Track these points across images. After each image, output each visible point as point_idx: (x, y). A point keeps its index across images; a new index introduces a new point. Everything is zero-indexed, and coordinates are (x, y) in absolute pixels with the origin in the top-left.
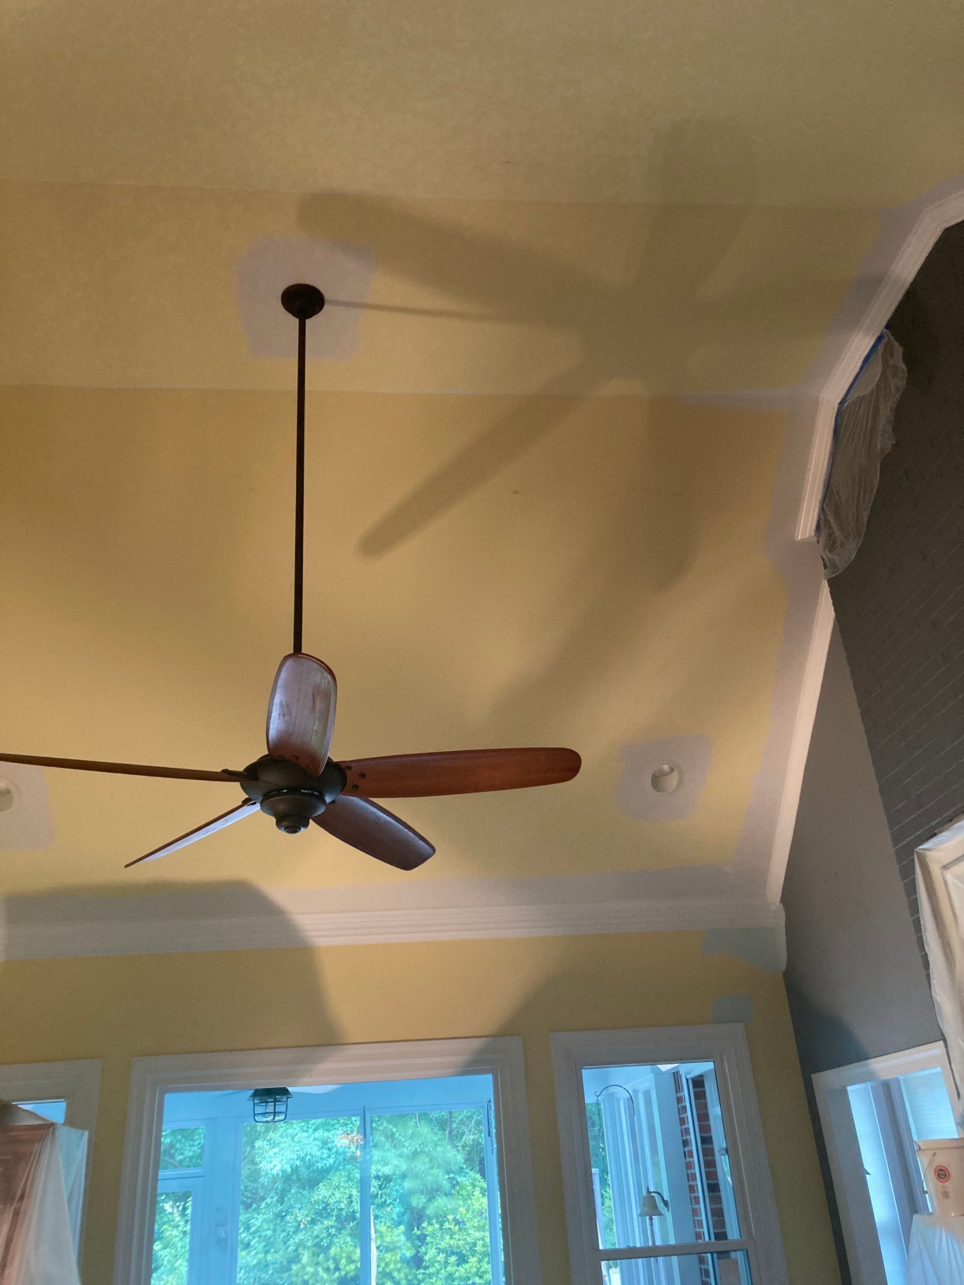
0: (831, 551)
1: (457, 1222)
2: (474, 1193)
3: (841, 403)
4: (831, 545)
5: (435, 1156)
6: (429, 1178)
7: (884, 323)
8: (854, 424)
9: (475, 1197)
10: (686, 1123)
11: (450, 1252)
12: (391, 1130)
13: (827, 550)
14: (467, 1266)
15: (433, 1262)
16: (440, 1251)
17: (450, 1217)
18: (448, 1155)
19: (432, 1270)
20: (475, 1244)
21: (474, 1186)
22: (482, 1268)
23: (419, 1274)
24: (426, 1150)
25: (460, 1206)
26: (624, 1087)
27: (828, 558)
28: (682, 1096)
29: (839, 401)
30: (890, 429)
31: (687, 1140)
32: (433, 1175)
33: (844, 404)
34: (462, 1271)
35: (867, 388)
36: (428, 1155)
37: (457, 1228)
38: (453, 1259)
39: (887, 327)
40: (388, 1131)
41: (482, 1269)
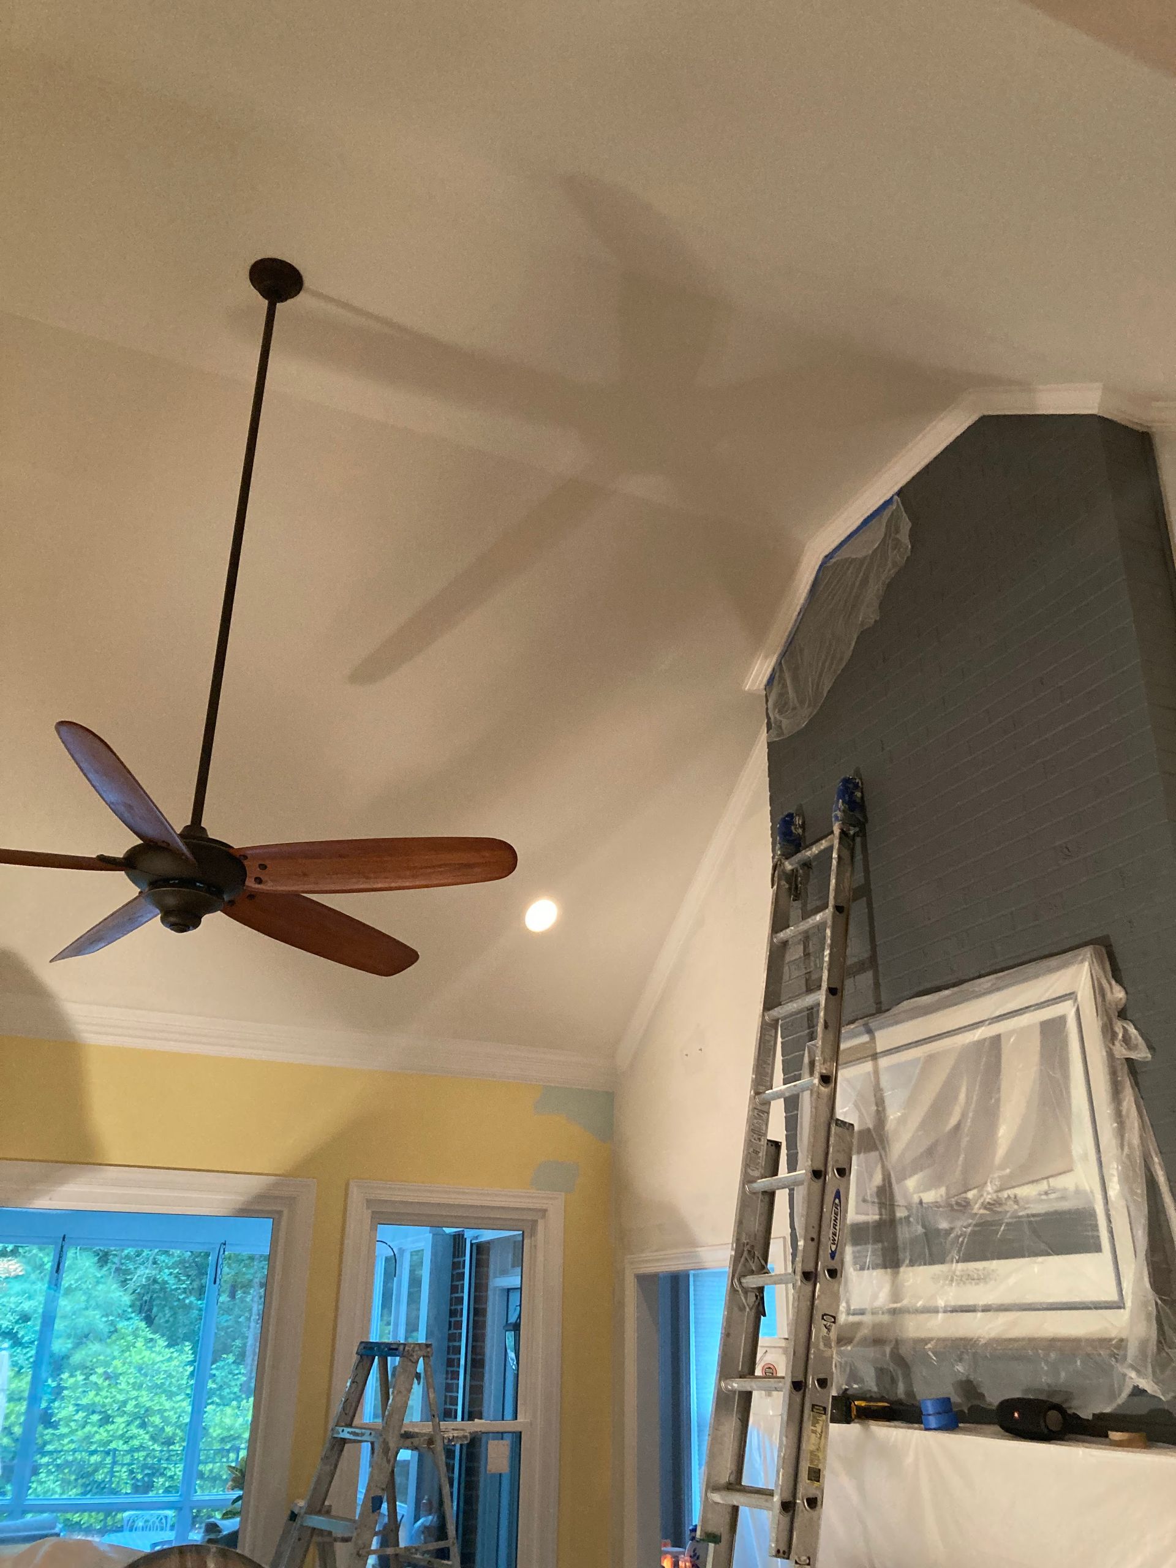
0: (780, 712)
1: (107, 1376)
2: (136, 1345)
3: (828, 557)
4: (782, 706)
5: (94, 1295)
6: (81, 1320)
7: (896, 489)
8: (838, 582)
9: (135, 1349)
10: (459, 1290)
11: (91, 1409)
12: (41, 1259)
13: (777, 710)
14: (110, 1427)
15: (69, 1420)
16: (79, 1408)
17: (100, 1370)
18: (112, 1295)
19: (63, 1430)
20: (125, 1403)
21: (136, 1337)
22: (129, 1432)
23: (47, 1435)
24: (84, 1286)
25: (114, 1358)
26: (389, 1244)
27: (775, 718)
28: (460, 1262)
29: (826, 553)
30: (876, 604)
31: (456, 1310)
32: (87, 1317)
33: (831, 558)
34: (102, 1434)
35: (862, 550)
36: (85, 1293)
37: (107, 1382)
38: (95, 1418)
39: (899, 493)
40: (37, 1259)
41: (129, 1434)
